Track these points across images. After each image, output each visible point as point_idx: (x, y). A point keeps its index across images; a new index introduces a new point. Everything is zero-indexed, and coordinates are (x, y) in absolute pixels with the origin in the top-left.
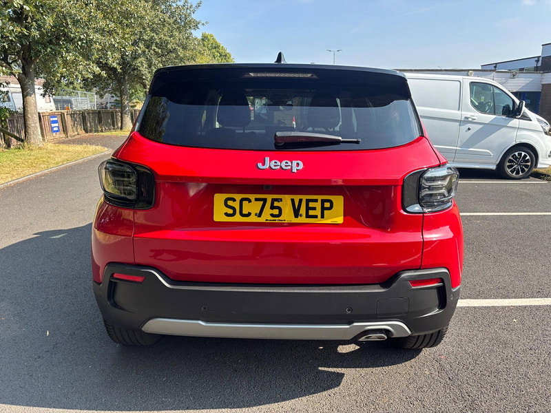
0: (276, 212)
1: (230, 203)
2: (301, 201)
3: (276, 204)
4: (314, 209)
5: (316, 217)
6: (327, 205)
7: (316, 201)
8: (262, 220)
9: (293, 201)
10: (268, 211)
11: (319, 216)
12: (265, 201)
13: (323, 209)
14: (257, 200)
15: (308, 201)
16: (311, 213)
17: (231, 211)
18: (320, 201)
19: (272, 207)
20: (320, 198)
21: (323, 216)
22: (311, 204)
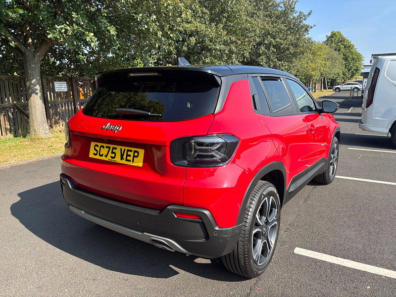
0: (113, 155)
1: (96, 147)
2: (125, 150)
3: (114, 151)
4: (130, 156)
5: (130, 161)
6: (136, 154)
7: (131, 151)
8: (107, 159)
9: (121, 149)
10: (110, 154)
11: (132, 161)
12: (109, 148)
13: (134, 156)
14: (107, 147)
15: (128, 151)
16: (129, 158)
17: (96, 153)
18: (133, 151)
19: (112, 153)
20: (133, 149)
21: (133, 161)
22: (129, 153)
